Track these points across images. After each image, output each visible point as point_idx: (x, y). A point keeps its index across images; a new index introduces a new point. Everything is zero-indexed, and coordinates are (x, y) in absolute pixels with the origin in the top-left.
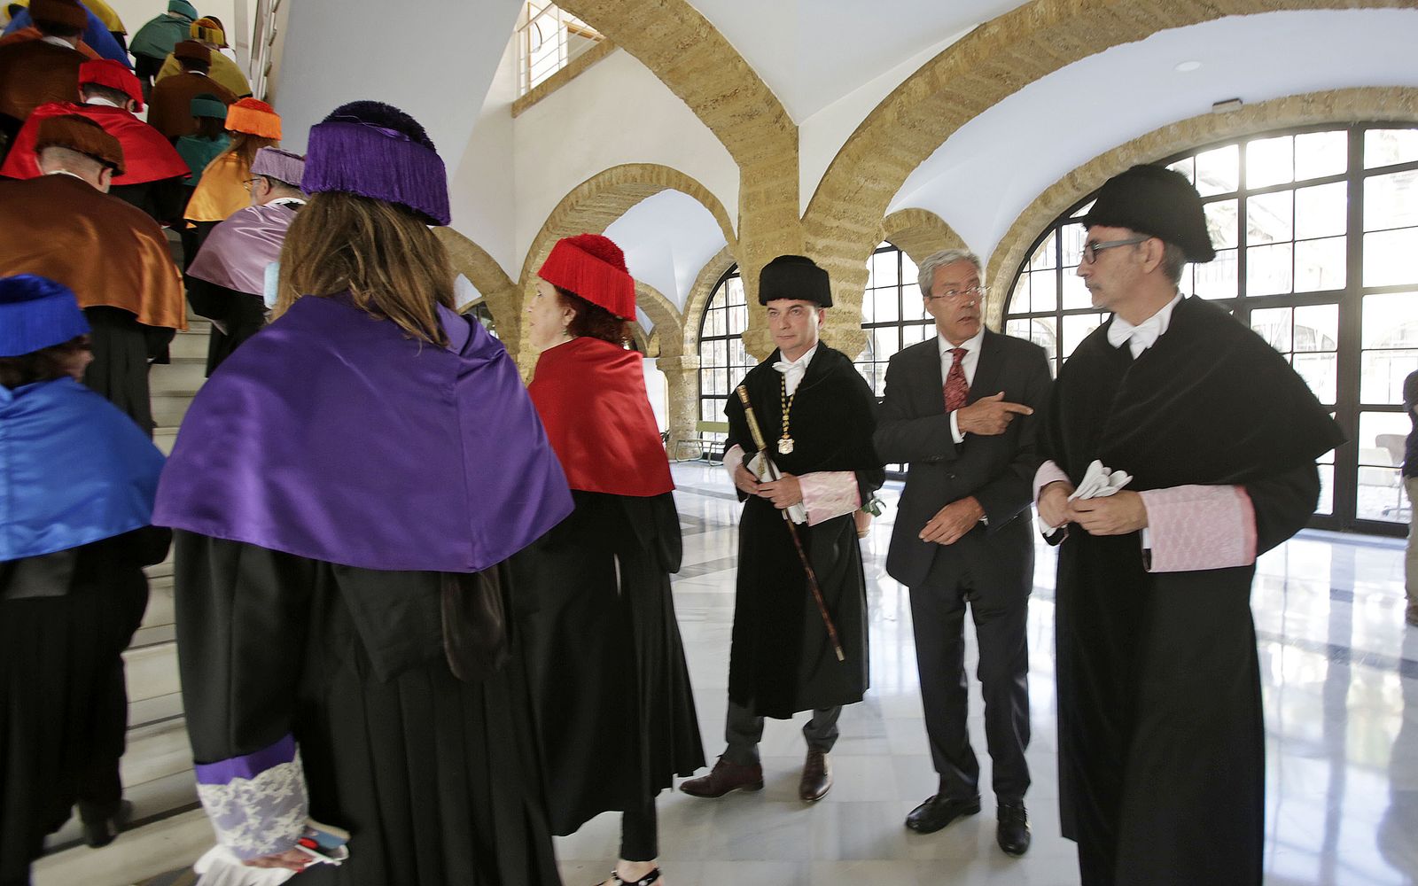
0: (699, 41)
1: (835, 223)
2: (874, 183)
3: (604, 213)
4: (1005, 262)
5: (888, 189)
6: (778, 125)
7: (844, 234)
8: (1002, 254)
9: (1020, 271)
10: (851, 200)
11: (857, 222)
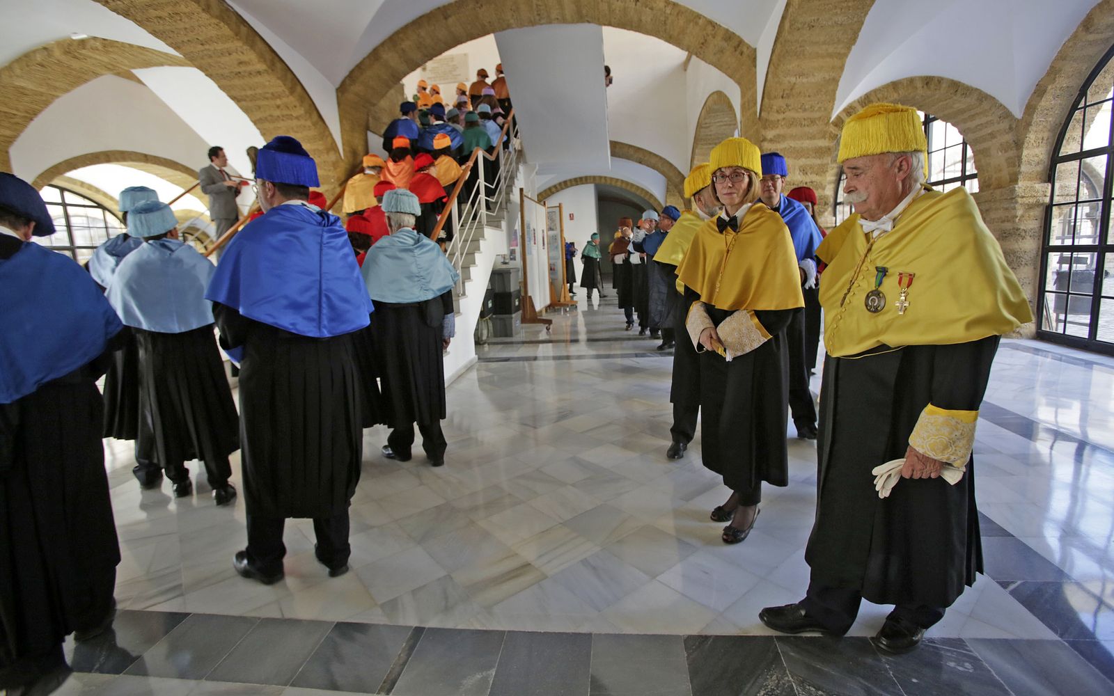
0: (668, 18)
1: (781, 116)
2: (807, 78)
3: (725, 125)
4: (1043, 103)
5: (827, 77)
6: (737, 53)
7: (792, 123)
8: (1038, 96)
9: (1074, 108)
10: (788, 96)
11: (805, 110)
